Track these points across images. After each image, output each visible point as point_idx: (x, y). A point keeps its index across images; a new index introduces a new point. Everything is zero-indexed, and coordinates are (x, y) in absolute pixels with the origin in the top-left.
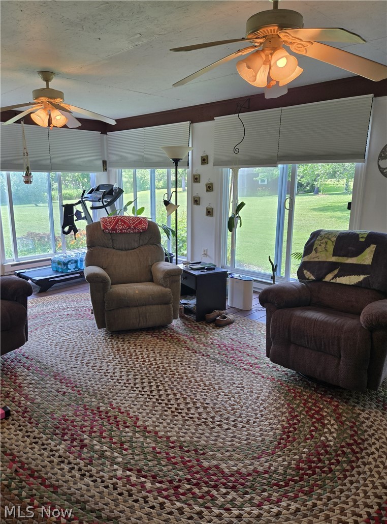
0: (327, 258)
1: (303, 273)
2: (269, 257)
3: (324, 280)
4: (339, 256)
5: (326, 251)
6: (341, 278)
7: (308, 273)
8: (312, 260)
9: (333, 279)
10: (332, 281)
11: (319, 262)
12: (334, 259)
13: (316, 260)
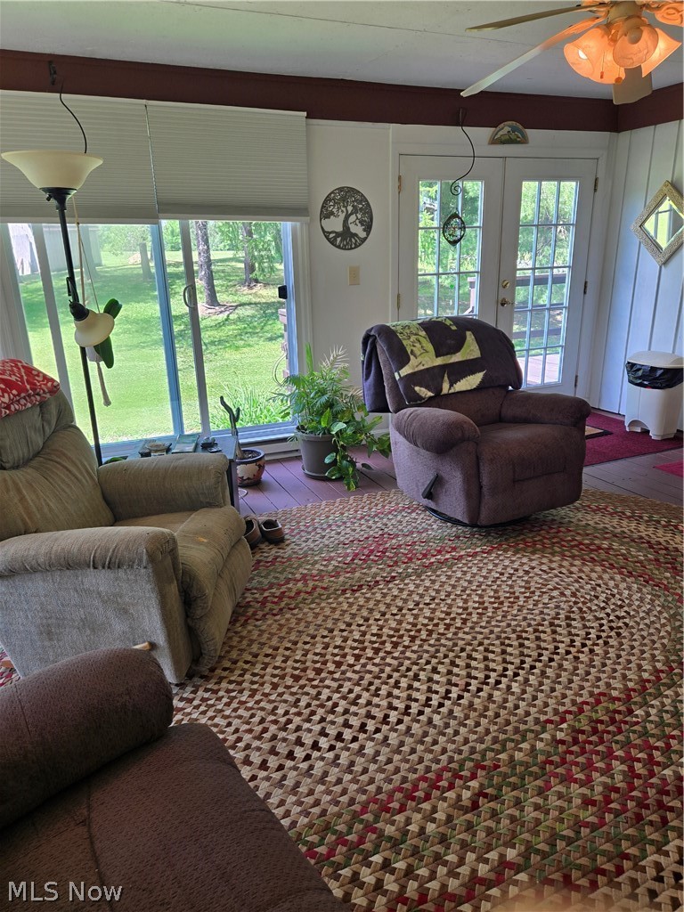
0: (433, 362)
1: (415, 392)
2: (222, 398)
3: (443, 393)
4: (443, 355)
5: (427, 352)
6: (458, 383)
7: (423, 389)
8: (416, 370)
9: (450, 389)
10: (450, 392)
11: (427, 369)
12: (439, 361)
13: (421, 368)
